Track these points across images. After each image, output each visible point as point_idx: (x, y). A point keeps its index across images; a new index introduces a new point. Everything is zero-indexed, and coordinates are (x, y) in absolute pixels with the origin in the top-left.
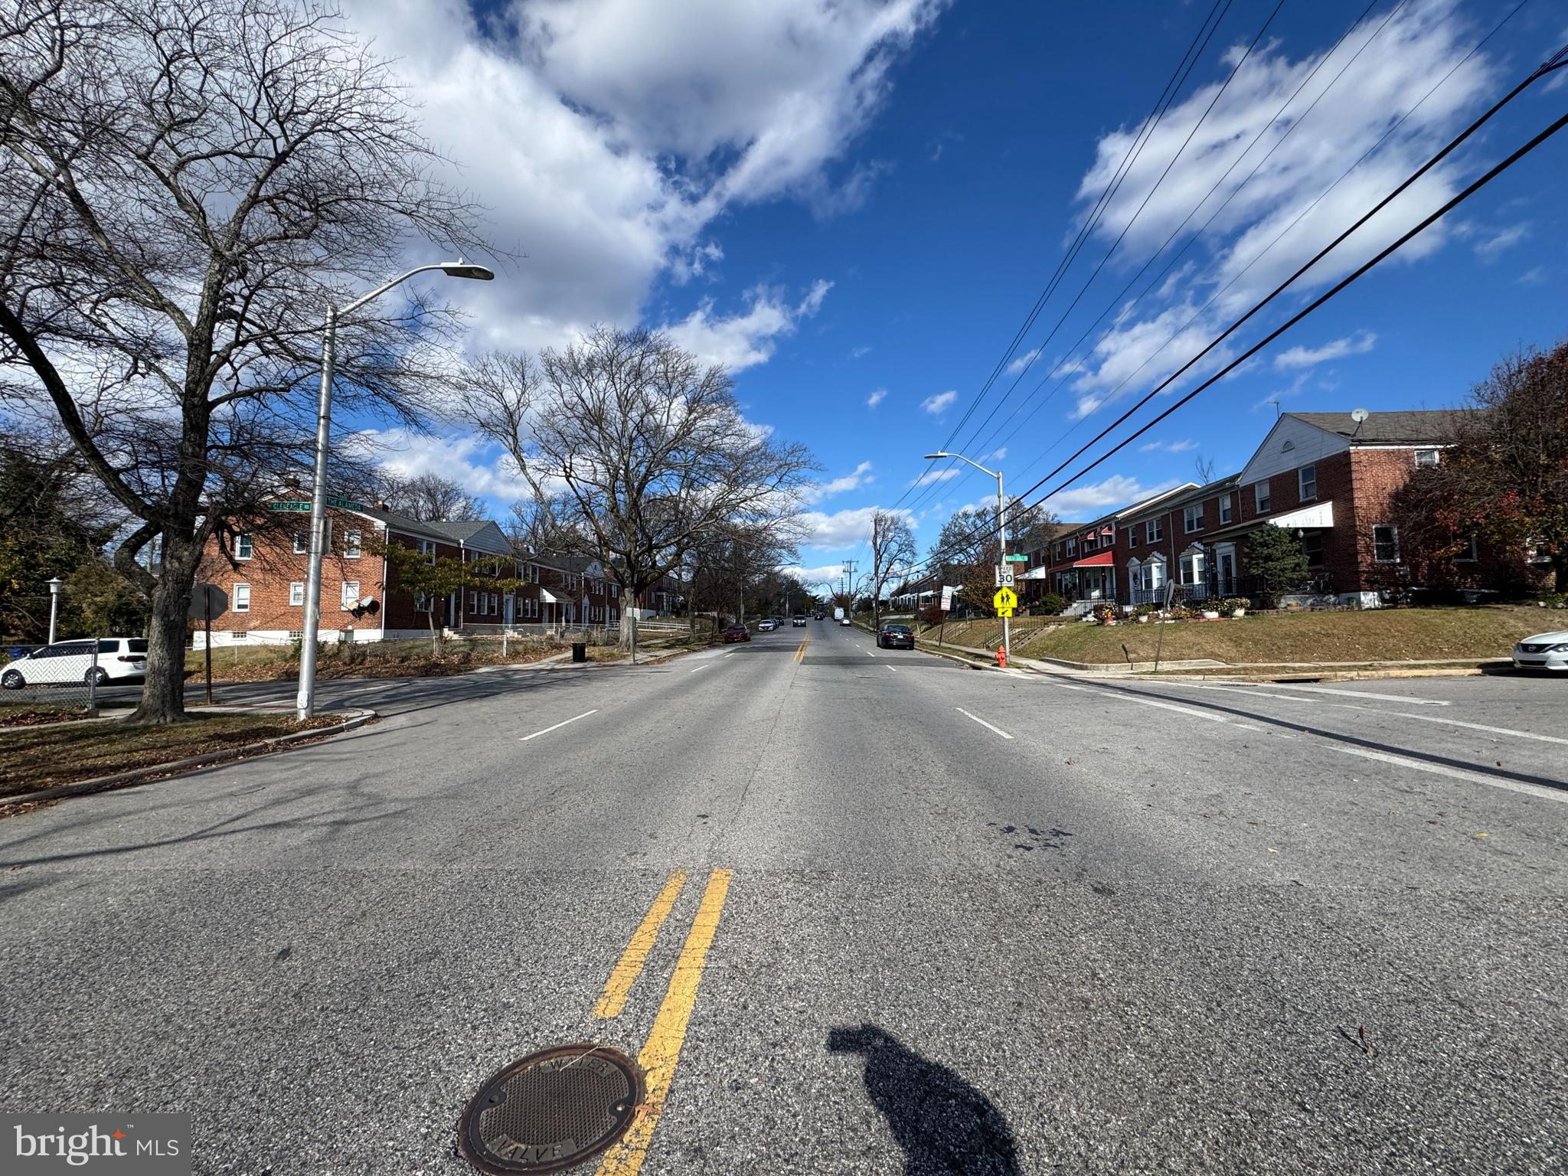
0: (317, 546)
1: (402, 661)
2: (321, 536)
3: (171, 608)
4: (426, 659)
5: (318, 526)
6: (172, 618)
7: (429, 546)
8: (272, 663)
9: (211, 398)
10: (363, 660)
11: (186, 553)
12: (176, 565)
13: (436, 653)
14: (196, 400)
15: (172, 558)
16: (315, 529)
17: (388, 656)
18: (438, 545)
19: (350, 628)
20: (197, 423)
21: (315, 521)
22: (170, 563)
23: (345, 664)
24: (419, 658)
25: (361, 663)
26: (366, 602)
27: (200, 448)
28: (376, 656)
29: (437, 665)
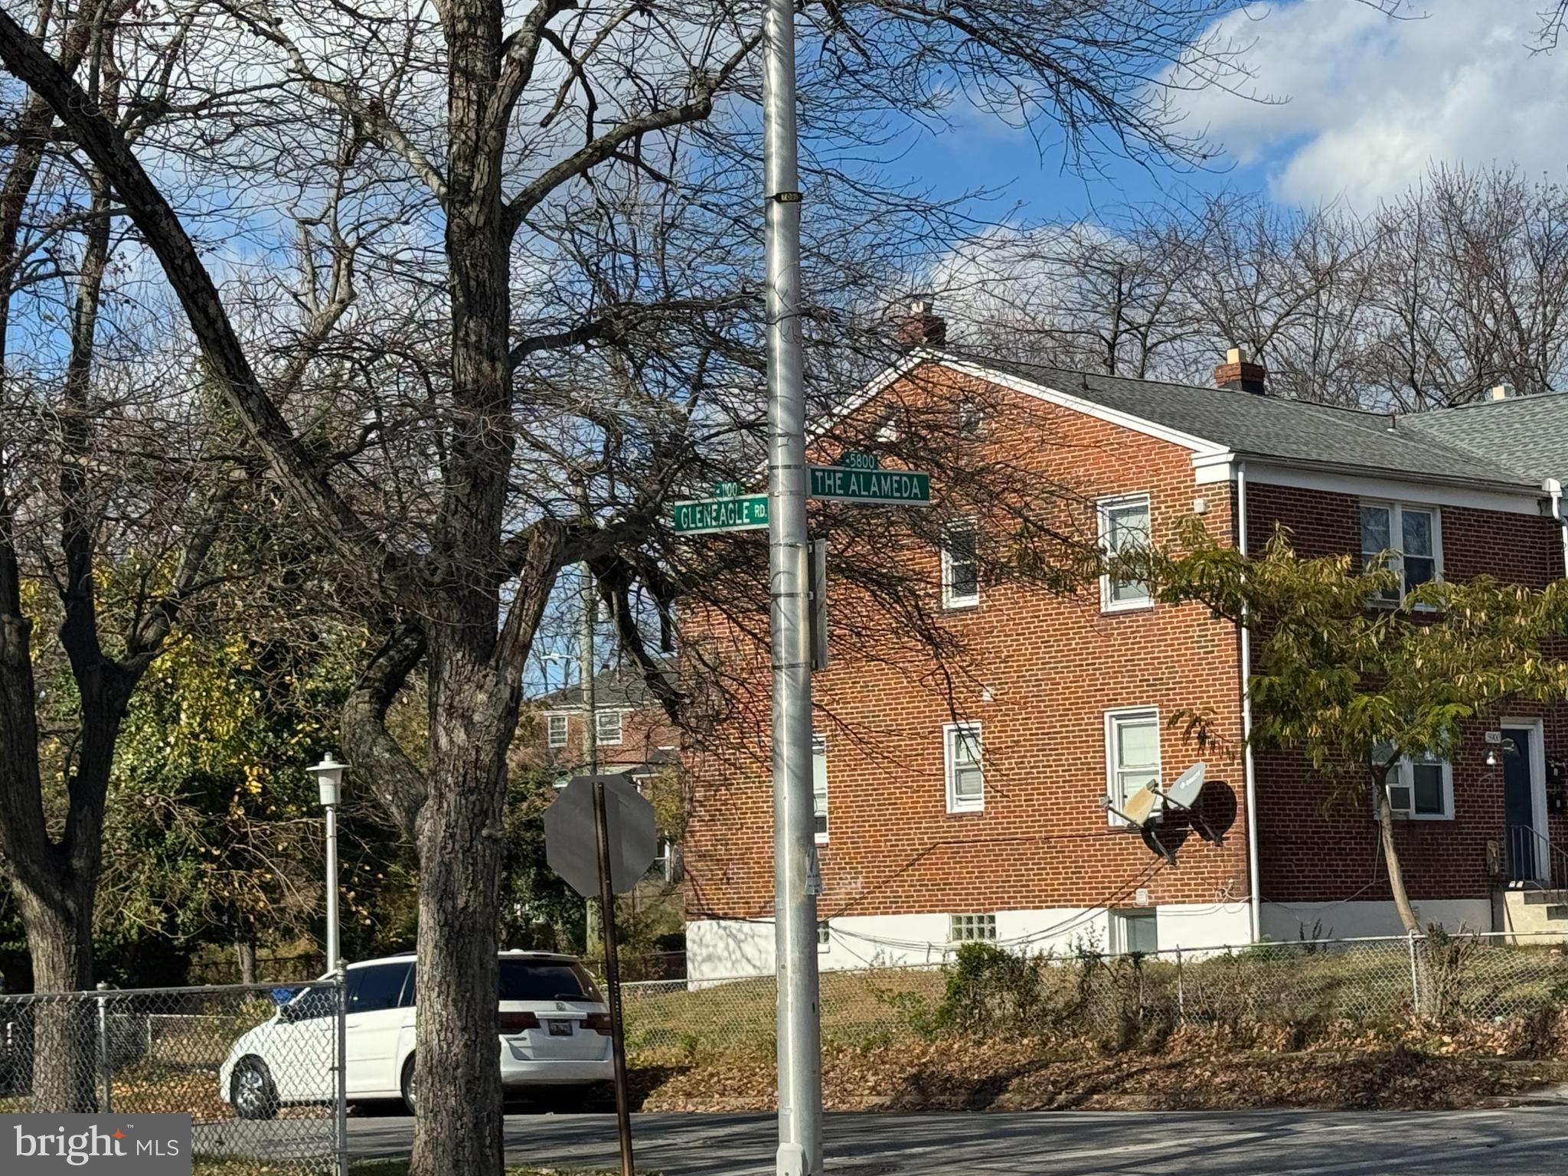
0: (792, 644)
1: (1299, 1041)
2: (801, 604)
3: (458, 869)
4: (1385, 1033)
5: (792, 575)
6: (460, 903)
7: (1417, 524)
8: (886, 1041)
9: (511, 190)
10: (1165, 1033)
11: (482, 697)
12: (460, 736)
13: (1424, 1007)
14: (472, 212)
15: (450, 716)
16: (781, 585)
17: (1248, 1019)
18: (1447, 512)
19: (1142, 898)
20: (480, 284)
21: (781, 558)
22: (449, 732)
23: (1105, 1048)
24: (1361, 1029)
25: (1158, 1047)
26: (1186, 792)
27: (493, 360)
28: (1209, 1016)
29: (1413, 1060)
